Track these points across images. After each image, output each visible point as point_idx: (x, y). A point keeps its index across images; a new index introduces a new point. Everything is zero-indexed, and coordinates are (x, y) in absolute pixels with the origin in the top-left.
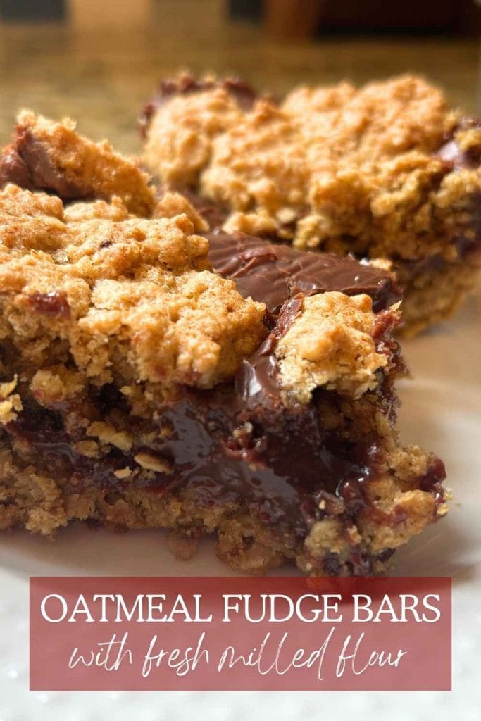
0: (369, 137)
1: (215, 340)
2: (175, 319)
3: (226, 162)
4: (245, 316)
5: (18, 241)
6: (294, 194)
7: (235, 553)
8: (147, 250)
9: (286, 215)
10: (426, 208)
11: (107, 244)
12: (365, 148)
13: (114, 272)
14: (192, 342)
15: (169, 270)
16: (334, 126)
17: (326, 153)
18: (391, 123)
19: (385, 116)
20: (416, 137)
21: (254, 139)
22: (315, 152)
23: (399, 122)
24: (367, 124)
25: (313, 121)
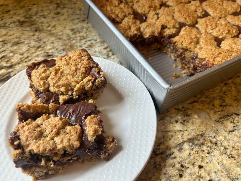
0: (78, 71)
1: (78, 141)
2: (70, 140)
3: (54, 86)
4: (79, 132)
5: (37, 138)
6: (69, 88)
7: (90, 160)
8: (58, 128)
9: (70, 93)
10: (94, 86)
11: (52, 131)
12: (78, 74)
13: (56, 136)
14: (75, 143)
15: (63, 128)
16: (70, 69)
17: (71, 77)
18: (81, 67)
19: (79, 65)
20: (87, 69)
21: (56, 79)
22: (69, 77)
23: (82, 66)
24: (76, 69)
25: (65, 68)
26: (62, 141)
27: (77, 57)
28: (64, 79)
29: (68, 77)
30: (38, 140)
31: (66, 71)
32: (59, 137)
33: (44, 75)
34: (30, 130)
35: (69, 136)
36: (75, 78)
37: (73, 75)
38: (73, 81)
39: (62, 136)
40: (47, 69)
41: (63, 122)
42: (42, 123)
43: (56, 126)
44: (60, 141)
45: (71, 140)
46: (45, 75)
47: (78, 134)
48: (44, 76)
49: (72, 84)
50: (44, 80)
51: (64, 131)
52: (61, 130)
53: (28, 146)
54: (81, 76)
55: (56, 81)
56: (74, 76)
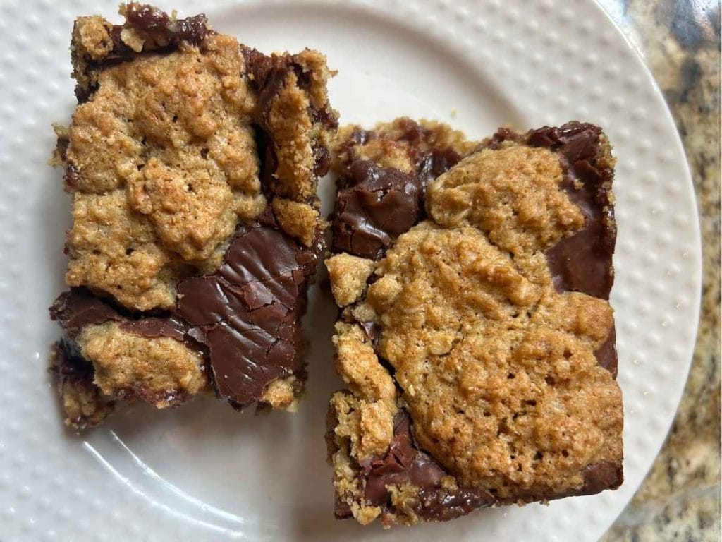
0: (451, 395)
3: (421, 247)
8: (155, 219)
9: (363, 312)
13: (129, 201)
15: (155, 237)
16: (481, 359)
17: (437, 349)
18: (469, 420)
19: (487, 414)
20: (445, 445)
21: (451, 271)
22: (440, 339)
23: (468, 429)
24: (465, 393)
25: (506, 334)
27: (546, 427)
28: (438, 311)
29: (440, 334)
30: (131, 124)
31: (487, 335)
32: (119, 211)
33: (503, 212)
34: (177, 98)
35: (111, 253)
36: (421, 366)
37: (444, 360)
38: (408, 346)
40: (539, 238)
42: (212, 157)
45: (95, 257)
46: (498, 219)
48: (492, 211)
49: (398, 340)
50: (474, 208)
52: (150, 229)
53: (122, 83)
54: (424, 397)
55: (438, 267)
56: (439, 363)
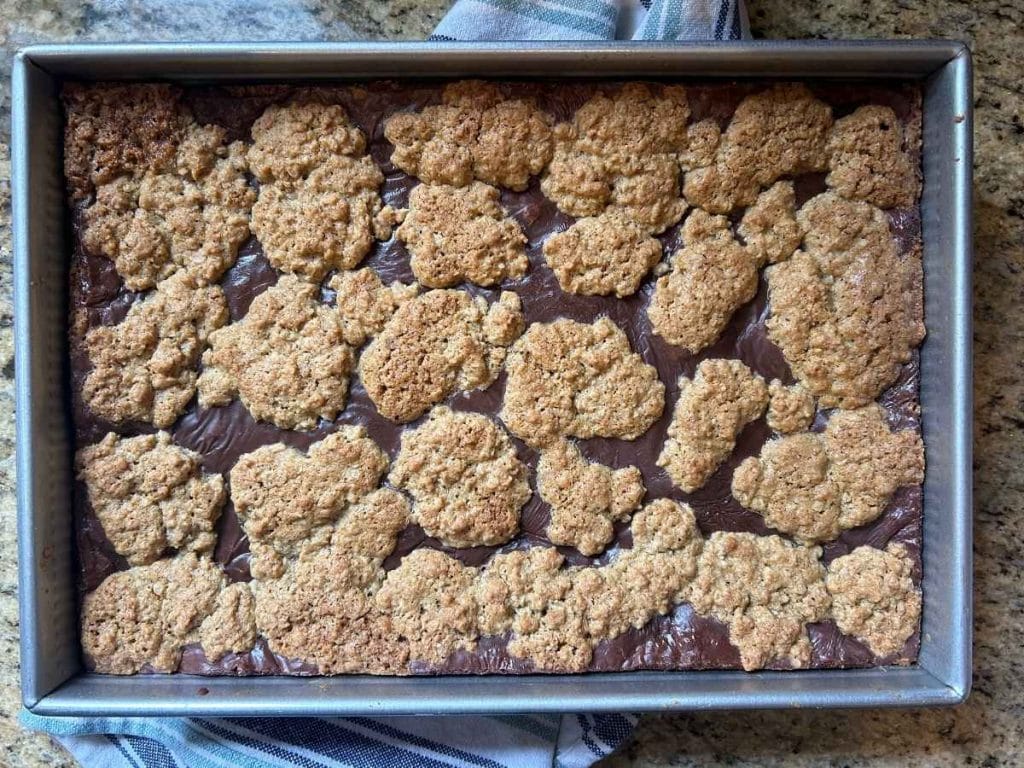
26: (175, 514)
39: (176, 502)
41: (182, 474)
43: (165, 478)
44: (171, 512)
47: (212, 504)
51: (183, 491)
